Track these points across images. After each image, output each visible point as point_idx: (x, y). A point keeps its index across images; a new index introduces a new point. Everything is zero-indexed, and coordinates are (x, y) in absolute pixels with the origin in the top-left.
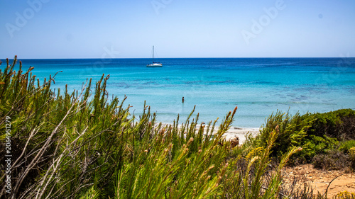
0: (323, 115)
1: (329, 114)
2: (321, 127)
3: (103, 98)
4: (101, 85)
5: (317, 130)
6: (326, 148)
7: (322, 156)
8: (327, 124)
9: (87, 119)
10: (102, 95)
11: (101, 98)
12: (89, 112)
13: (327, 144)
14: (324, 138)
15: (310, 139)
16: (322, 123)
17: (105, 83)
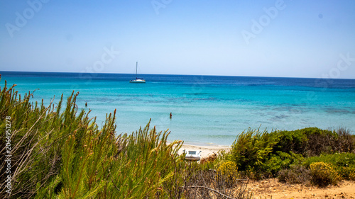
0: (289, 132)
1: (296, 132)
2: (288, 144)
3: (73, 111)
4: (72, 99)
5: (284, 146)
6: (291, 163)
7: (286, 170)
8: (293, 141)
9: (59, 127)
10: (72, 107)
11: (71, 111)
12: (61, 121)
13: (292, 160)
14: (290, 154)
15: (277, 154)
16: (288, 140)
17: (75, 99)
